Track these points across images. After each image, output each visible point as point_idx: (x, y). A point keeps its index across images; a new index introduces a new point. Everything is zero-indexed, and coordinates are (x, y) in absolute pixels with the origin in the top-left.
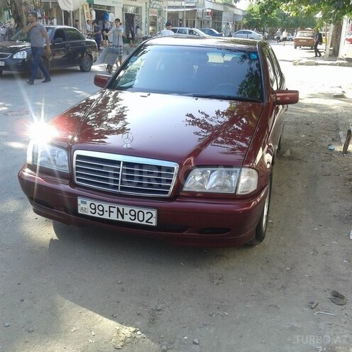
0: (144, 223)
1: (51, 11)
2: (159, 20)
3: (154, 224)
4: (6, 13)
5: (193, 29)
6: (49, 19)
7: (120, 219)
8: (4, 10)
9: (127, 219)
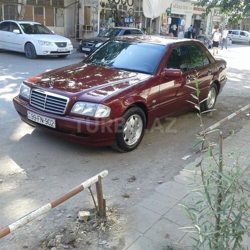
0: (50, 126)
1: (139, 18)
2: (221, 25)
3: (54, 127)
4: (110, 19)
5: (244, 31)
6: (137, 23)
7: (42, 123)
8: (110, 17)
9: (44, 123)
